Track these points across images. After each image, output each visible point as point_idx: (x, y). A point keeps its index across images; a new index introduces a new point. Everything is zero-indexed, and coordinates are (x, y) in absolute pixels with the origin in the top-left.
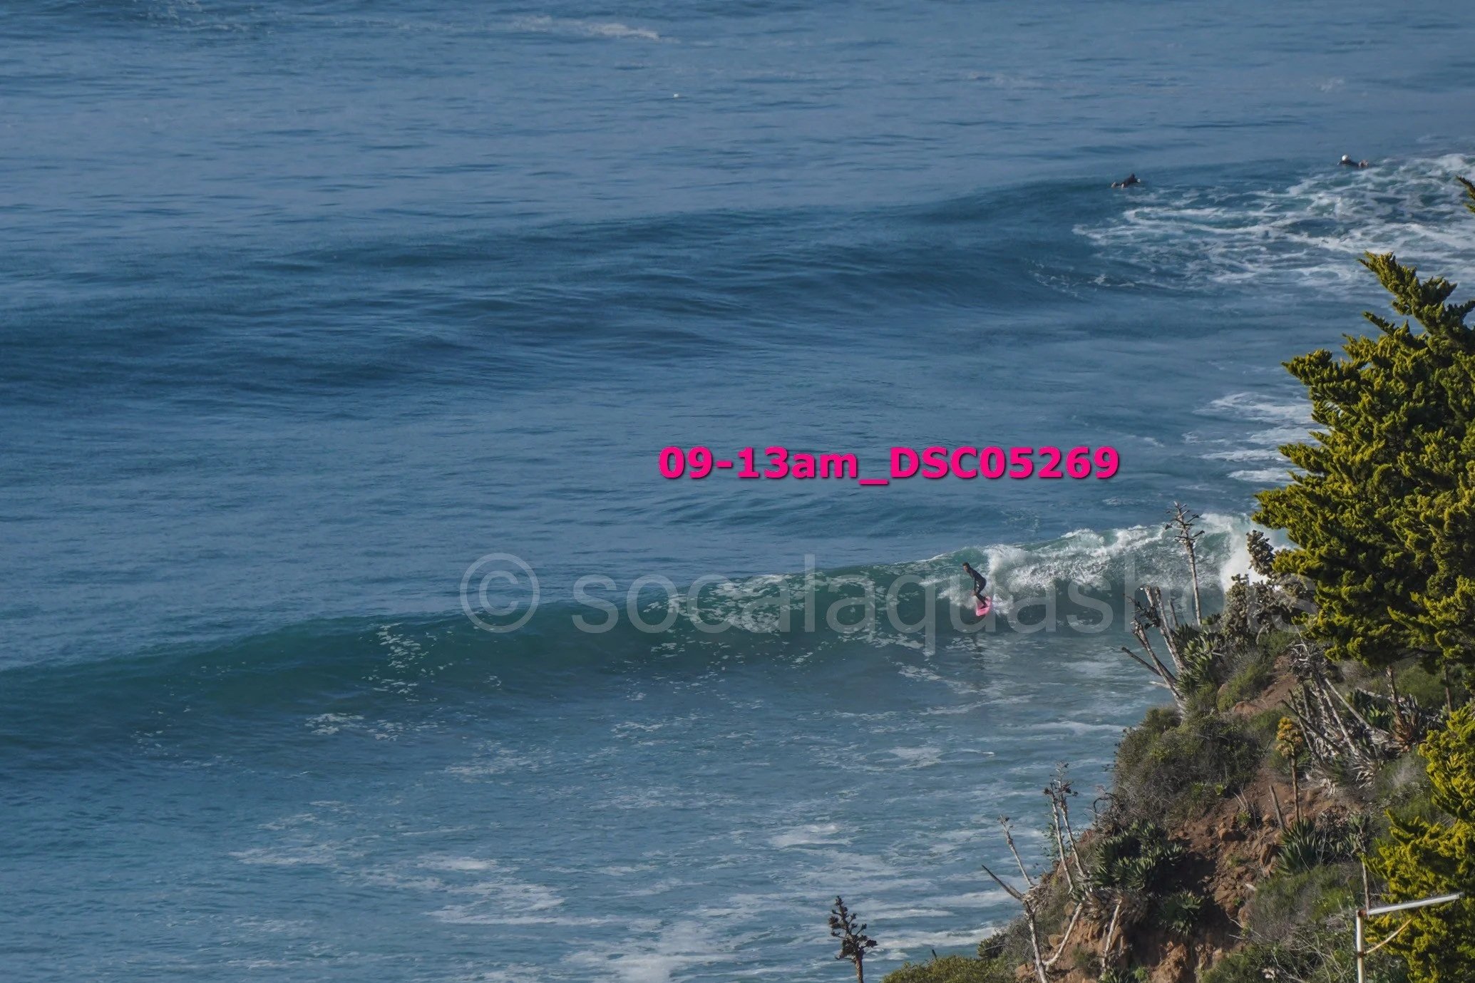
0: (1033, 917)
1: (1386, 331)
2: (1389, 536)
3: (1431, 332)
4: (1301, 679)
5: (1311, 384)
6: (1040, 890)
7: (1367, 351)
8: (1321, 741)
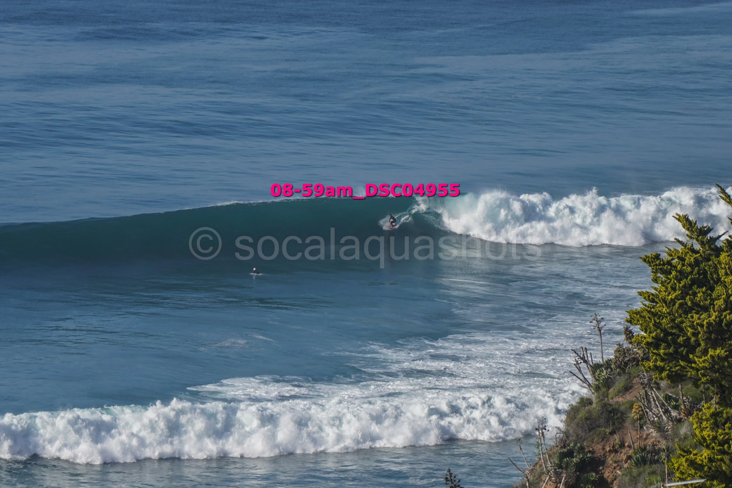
0: (528, 480)
1: (683, 246)
2: (681, 330)
3: (702, 247)
4: (644, 388)
5: (651, 266)
6: (532, 469)
7: (675, 254)
8: (651, 413)
